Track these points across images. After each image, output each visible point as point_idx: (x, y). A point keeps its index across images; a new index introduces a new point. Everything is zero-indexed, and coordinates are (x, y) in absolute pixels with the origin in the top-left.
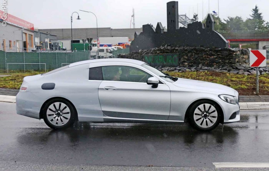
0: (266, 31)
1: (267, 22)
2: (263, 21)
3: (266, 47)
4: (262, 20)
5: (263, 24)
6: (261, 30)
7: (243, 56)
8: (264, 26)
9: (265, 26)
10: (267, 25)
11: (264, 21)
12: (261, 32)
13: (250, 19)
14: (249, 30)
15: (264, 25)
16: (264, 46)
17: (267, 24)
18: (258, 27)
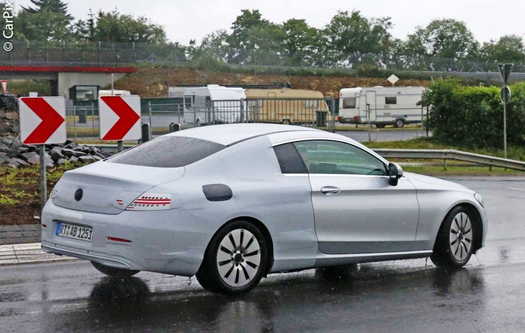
0: (77, 45)
1: (80, 21)
2: (70, 18)
3: (78, 88)
4: (66, 15)
5: (68, 26)
6: (62, 42)
7: (5, 112)
8: (71, 32)
9: (75, 31)
10: (79, 28)
11: (72, 19)
12: (62, 46)
13: (31, 11)
14: (28, 42)
15: (71, 28)
16: (72, 85)
17: (78, 25)
18: (54, 32)
